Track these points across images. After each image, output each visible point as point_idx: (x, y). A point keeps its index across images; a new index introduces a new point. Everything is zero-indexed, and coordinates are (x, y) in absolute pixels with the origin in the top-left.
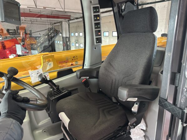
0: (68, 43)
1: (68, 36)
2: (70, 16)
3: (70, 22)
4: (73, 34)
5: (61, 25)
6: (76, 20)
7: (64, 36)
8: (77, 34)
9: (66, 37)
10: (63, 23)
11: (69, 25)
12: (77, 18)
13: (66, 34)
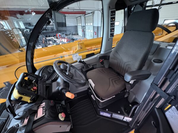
0: (85, 30)
1: (84, 25)
2: (85, 12)
3: (86, 16)
4: (87, 24)
5: (81, 18)
6: (89, 15)
7: (82, 25)
8: (89, 24)
9: (84, 26)
10: (82, 17)
11: (85, 18)
12: (89, 14)
13: (83, 24)
